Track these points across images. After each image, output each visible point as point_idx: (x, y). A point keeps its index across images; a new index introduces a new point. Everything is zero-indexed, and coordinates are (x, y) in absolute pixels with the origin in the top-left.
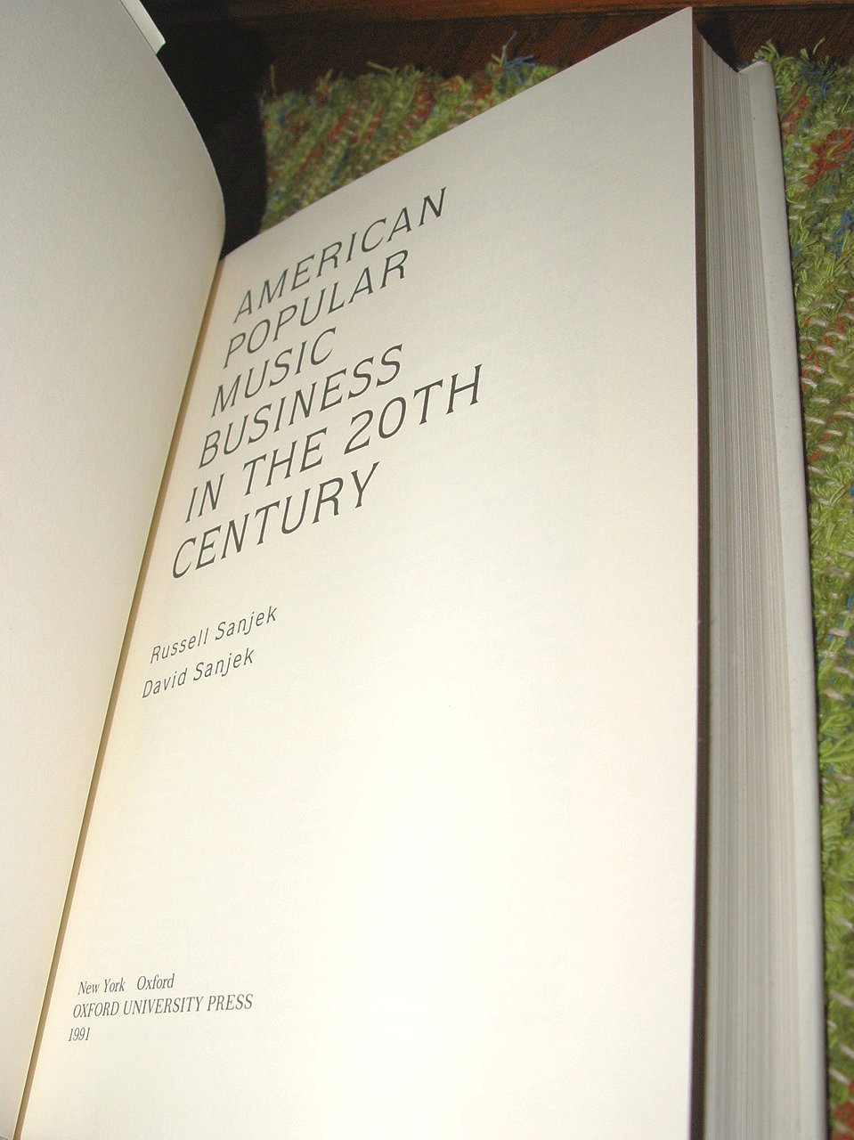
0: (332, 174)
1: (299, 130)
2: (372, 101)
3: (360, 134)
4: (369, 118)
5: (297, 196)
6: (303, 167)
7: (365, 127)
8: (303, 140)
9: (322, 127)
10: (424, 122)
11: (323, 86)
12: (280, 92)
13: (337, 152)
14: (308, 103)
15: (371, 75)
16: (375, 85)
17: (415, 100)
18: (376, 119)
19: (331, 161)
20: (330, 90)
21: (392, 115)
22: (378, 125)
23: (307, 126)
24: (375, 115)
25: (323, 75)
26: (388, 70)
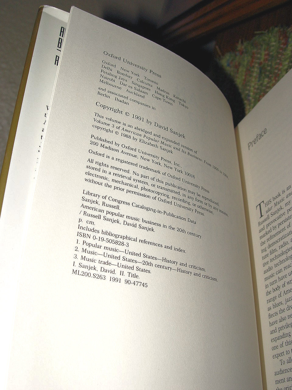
0: (257, 79)
1: (237, 67)
2: (262, 46)
3: (262, 60)
4: (263, 53)
5: (247, 92)
6: (245, 80)
7: (263, 57)
8: (240, 70)
9: (245, 63)
10: (287, 47)
11: (240, 47)
12: (223, 55)
13: (256, 70)
14: (236, 55)
15: (257, 36)
16: (261, 40)
17: (279, 39)
18: (266, 52)
19: (255, 74)
20: (243, 47)
21: (272, 48)
22: (268, 55)
23: (240, 64)
24: (265, 51)
25: (238, 42)
26: (263, 32)
